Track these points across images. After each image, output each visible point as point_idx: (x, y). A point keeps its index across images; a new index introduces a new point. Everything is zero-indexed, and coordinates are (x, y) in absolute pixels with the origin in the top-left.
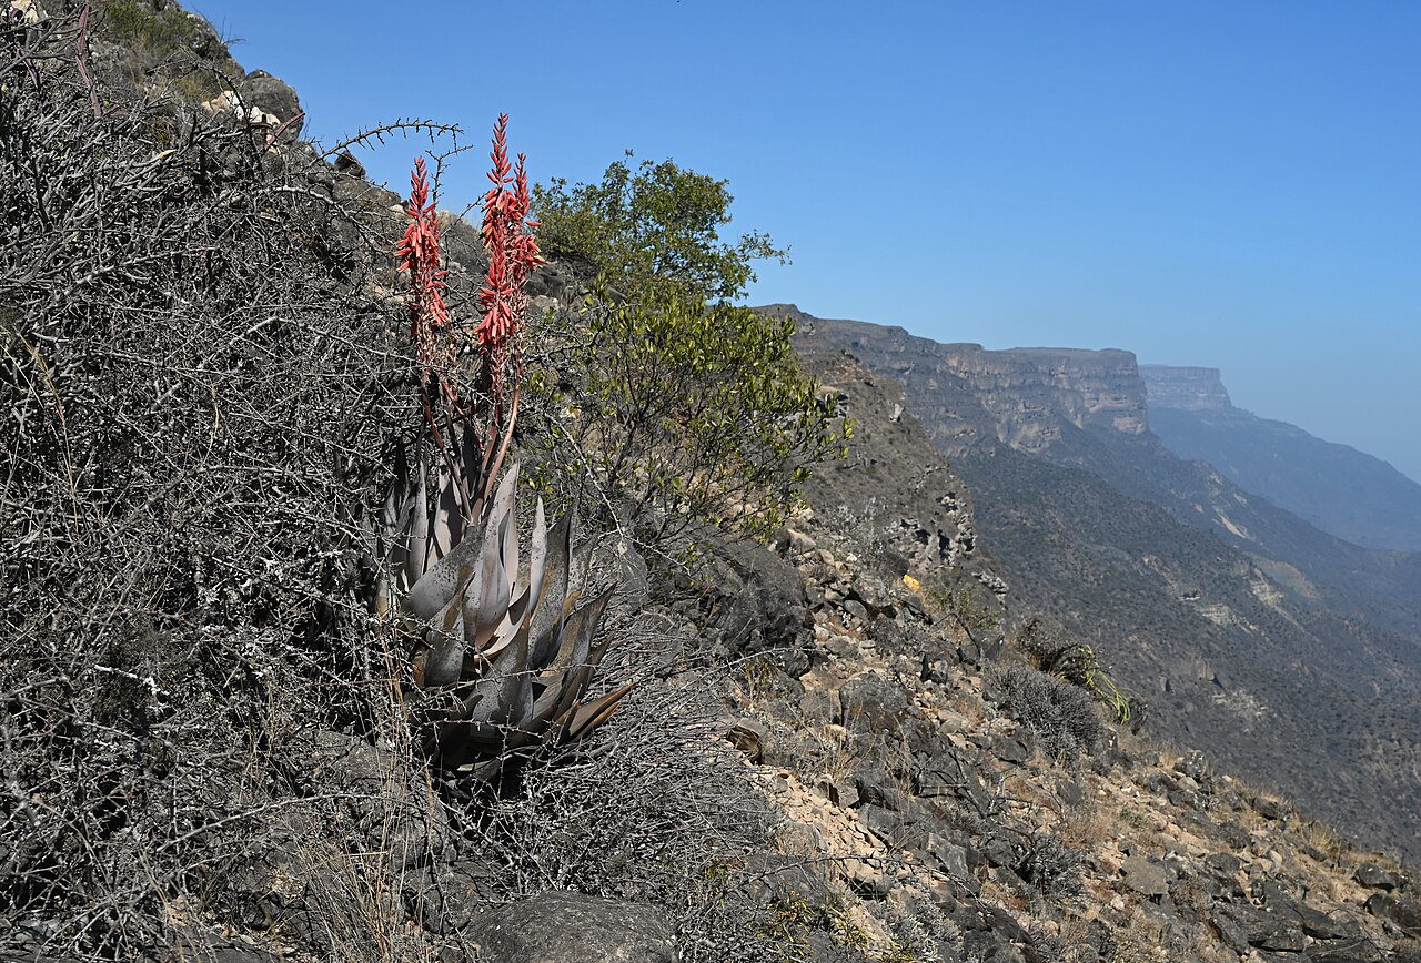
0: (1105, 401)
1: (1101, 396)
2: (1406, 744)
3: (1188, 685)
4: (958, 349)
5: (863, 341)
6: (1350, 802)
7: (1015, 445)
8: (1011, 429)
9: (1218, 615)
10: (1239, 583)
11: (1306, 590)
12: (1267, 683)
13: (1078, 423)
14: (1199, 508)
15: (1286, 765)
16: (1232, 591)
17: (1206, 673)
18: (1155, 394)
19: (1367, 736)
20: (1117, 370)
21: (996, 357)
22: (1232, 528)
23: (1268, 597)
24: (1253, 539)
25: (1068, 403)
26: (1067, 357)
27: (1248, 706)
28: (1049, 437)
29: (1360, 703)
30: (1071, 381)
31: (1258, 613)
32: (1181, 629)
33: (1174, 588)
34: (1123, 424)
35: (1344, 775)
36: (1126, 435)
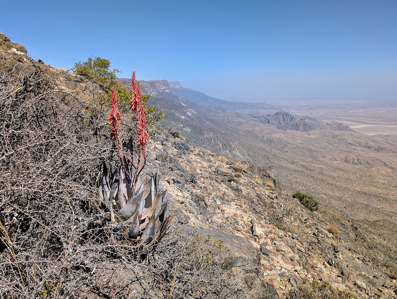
0: (164, 88)
1: (163, 87)
2: (210, 132)
3: (180, 128)
4: (141, 81)
5: (126, 81)
6: (203, 141)
7: (151, 95)
8: (150, 93)
9: (183, 117)
10: (185, 112)
11: (194, 112)
12: (191, 126)
13: (160, 91)
14: (179, 102)
15: (194, 137)
16: (184, 114)
17: (182, 126)
18: (171, 86)
19: (205, 132)
20: (165, 83)
21: (147, 82)
22: (183, 105)
23: (190, 114)
24: (187, 106)
25: (158, 88)
26: (157, 81)
27: (188, 130)
28: (156, 94)
29: (203, 127)
30: (159, 85)
31: (188, 117)
32: (178, 120)
33: (176, 114)
34: (167, 91)
35: (202, 138)
36: (167, 92)
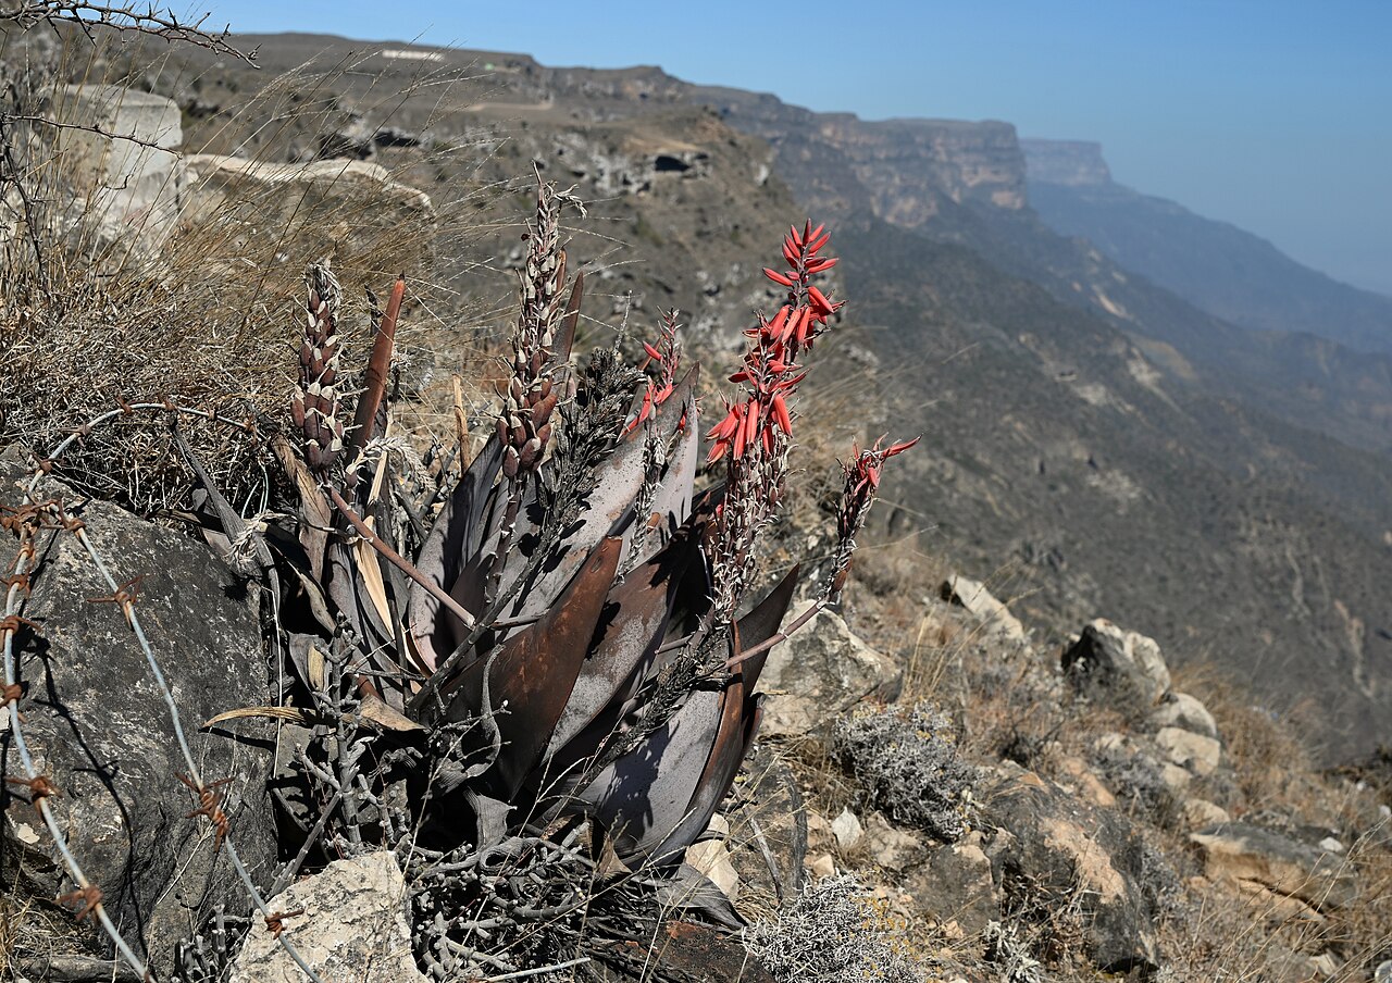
0: (984, 175)
1: (980, 169)
2: (1280, 525)
3: (1062, 466)
4: (834, 118)
5: (733, 108)
6: (1222, 584)
7: (890, 219)
8: (886, 202)
9: (1094, 395)
10: (1118, 363)
11: (1184, 370)
12: (1142, 464)
13: (956, 197)
14: (1077, 286)
15: (1160, 548)
16: (1109, 371)
17: (1081, 454)
18: (1036, 169)
19: (1242, 518)
20: (996, 142)
21: (872, 128)
22: (1110, 306)
23: (1144, 375)
24: (1131, 318)
25: (946, 177)
26: (945, 128)
27: (1122, 487)
28: (926, 213)
29: (1235, 484)
30: (950, 154)
31: (1135, 393)
32: (1057, 408)
33: (1050, 368)
34: (1001, 198)
35: (1218, 558)
36: (1005, 211)
